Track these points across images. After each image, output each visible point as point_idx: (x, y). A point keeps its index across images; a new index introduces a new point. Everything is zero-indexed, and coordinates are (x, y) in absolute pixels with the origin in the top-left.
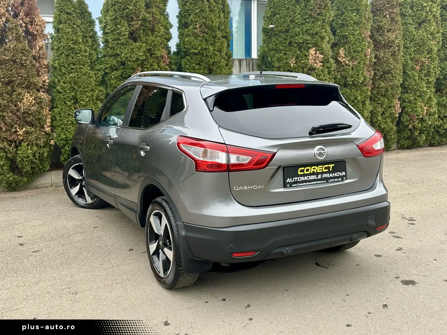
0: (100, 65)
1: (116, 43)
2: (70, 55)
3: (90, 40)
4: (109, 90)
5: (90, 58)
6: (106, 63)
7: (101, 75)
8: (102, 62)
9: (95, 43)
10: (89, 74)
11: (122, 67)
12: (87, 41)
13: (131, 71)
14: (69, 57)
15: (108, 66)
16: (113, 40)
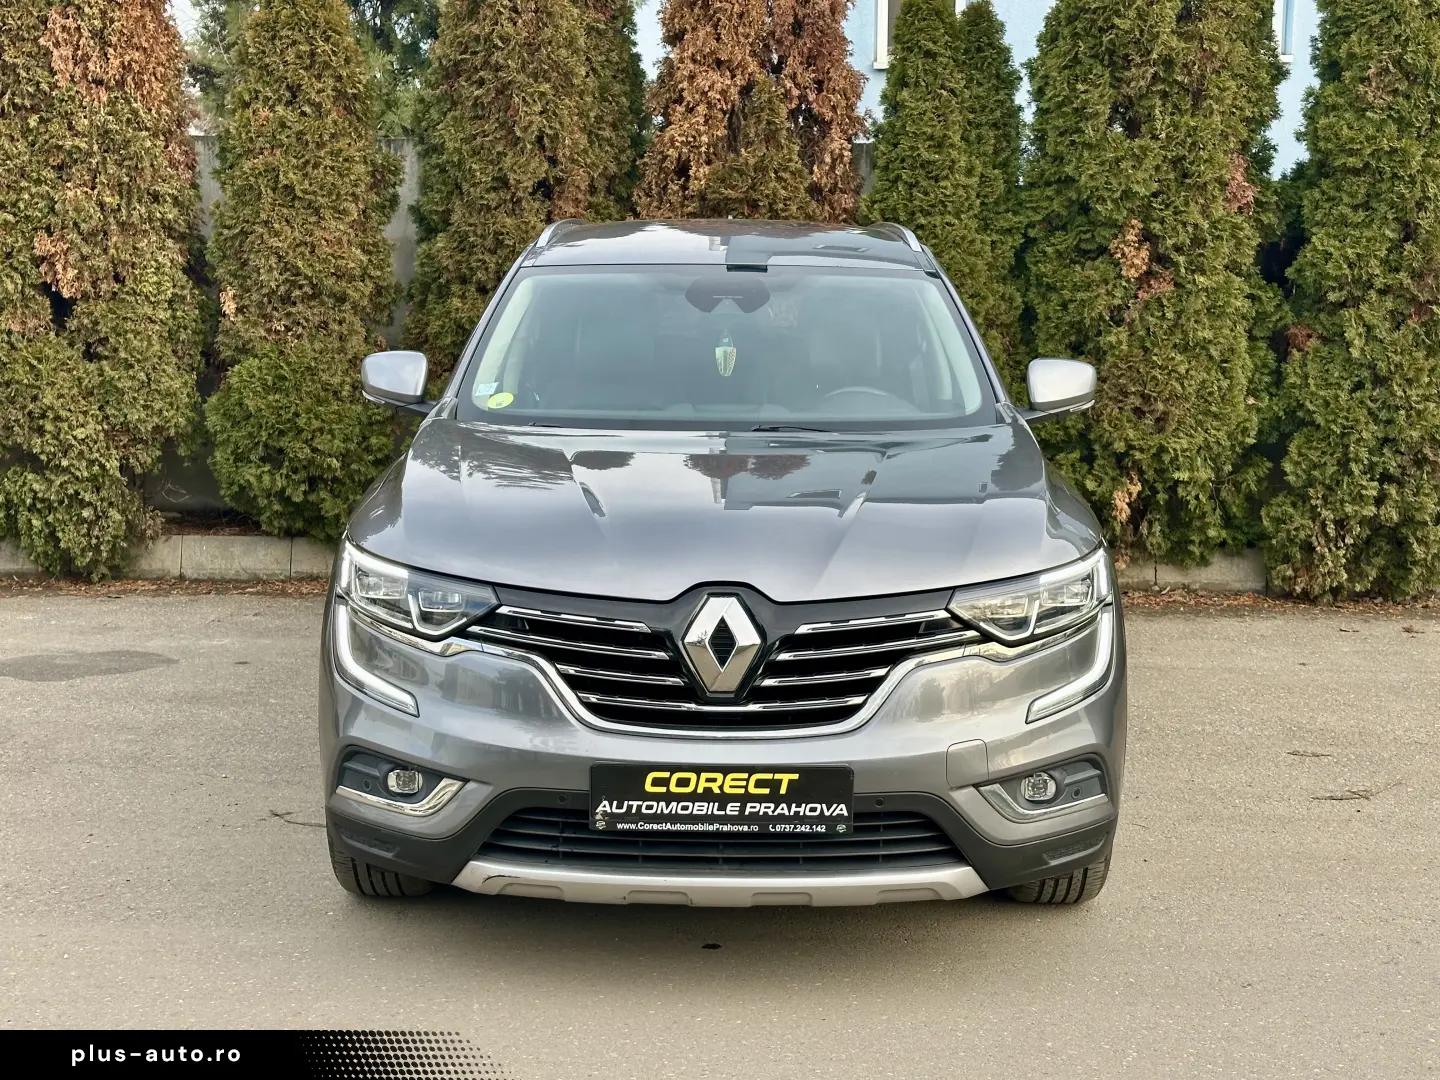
0: (1015, 213)
1: (1067, 142)
2: (917, 182)
3: (990, 135)
4: (1031, 295)
5: (983, 193)
6: (1034, 209)
7: (1012, 247)
8: (1020, 204)
9: (1005, 144)
10: (972, 242)
11: (1081, 219)
12: (979, 138)
13: (1106, 233)
14: (915, 192)
15: (1039, 218)
16: (1061, 134)
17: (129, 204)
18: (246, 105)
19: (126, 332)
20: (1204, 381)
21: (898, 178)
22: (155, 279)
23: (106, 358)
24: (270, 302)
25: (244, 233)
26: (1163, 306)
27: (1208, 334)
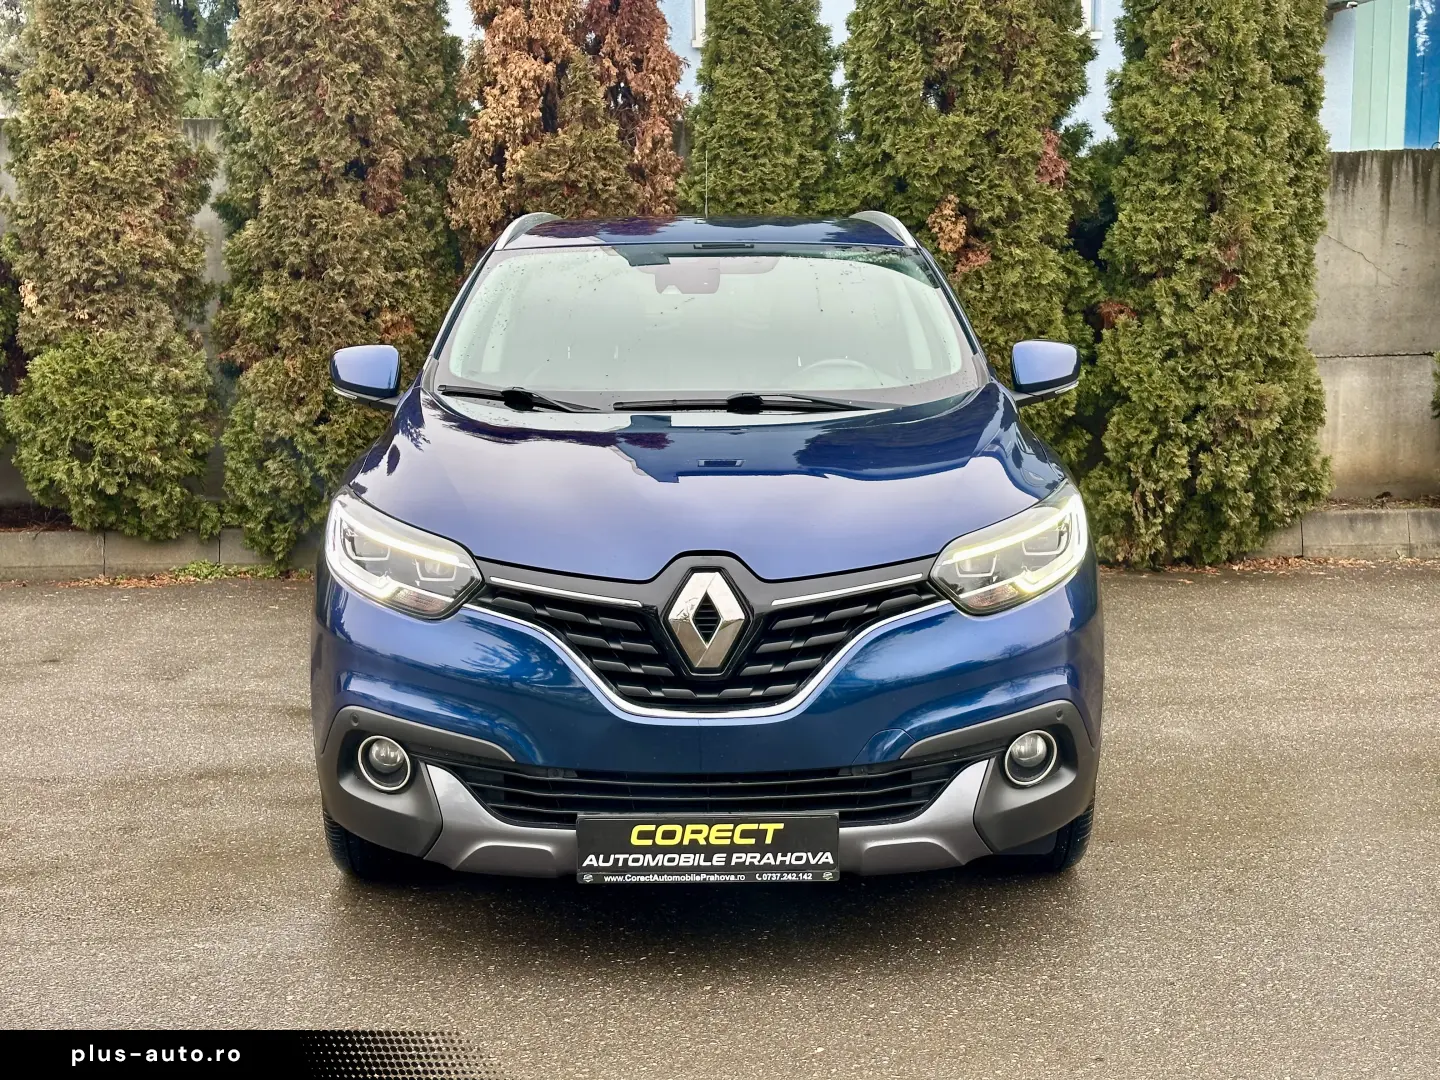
1: (882, 120)
3: (808, 113)
11: (899, 198)
12: (797, 118)
13: (923, 208)
18: (38, 90)
21: (716, 157)
24: (72, 291)
26: (980, 278)
27: (1026, 306)
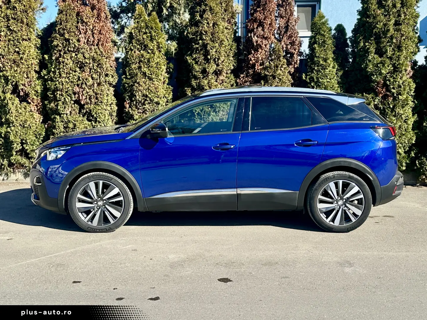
2: (319, 70)
13: (373, 84)
15: (353, 79)
17: (99, 77)
18: (132, 50)
19: (99, 113)
20: (400, 125)
21: (314, 69)
22: (107, 98)
23: (93, 120)
24: (138, 105)
25: (132, 86)
26: (389, 104)
27: (402, 112)
